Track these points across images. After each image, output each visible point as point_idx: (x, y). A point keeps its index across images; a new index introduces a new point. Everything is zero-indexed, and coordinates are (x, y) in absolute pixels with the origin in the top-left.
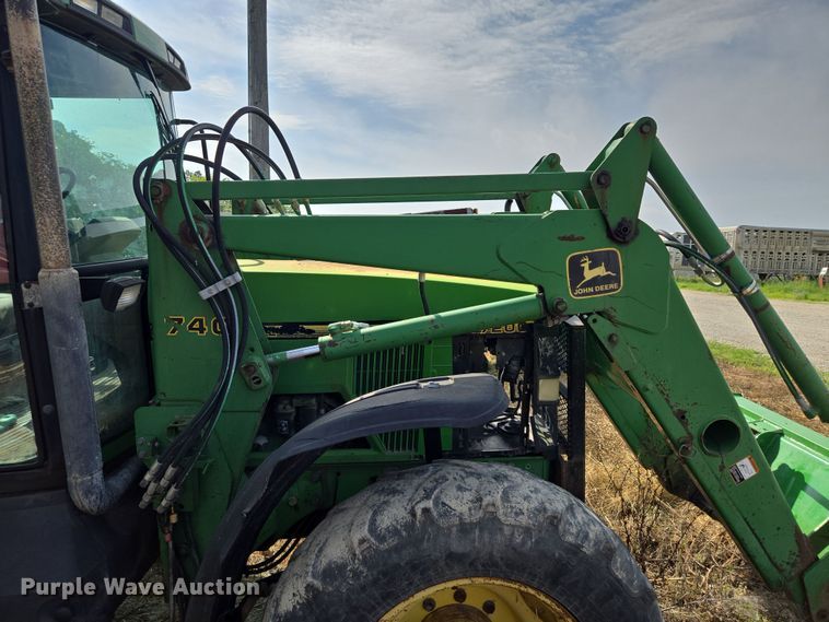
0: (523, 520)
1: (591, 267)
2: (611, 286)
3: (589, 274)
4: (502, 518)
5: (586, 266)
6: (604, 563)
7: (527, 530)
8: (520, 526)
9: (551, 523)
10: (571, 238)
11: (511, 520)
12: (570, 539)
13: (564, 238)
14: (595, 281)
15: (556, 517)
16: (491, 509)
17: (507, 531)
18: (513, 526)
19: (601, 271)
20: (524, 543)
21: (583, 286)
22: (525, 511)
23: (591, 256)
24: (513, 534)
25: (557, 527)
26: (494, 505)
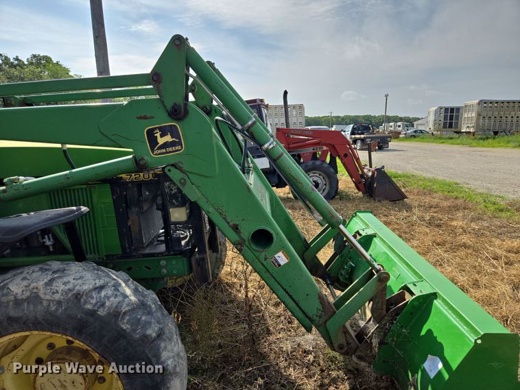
0: (57, 297)
1: (162, 136)
2: (177, 148)
3: (161, 141)
4: (42, 296)
5: (158, 135)
6: (113, 320)
7: (59, 303)
8: (53, 301)
9: (76, 297)
10: (145, 118)
11: (48, 297)
12: (89, 307)
13: (140, 118)
14: (165, 145)
15: (79, 294)
16: (35, 291)
17: (45, 303)
18: (50, 300)
19: (168, 138)
20: (57, 309)
21: (159, 149)
22: (60, 291)
23: (160, 129)
24: (49, 305)
25: (80, 299)
26: (37, 288)
